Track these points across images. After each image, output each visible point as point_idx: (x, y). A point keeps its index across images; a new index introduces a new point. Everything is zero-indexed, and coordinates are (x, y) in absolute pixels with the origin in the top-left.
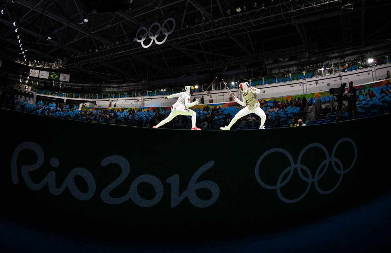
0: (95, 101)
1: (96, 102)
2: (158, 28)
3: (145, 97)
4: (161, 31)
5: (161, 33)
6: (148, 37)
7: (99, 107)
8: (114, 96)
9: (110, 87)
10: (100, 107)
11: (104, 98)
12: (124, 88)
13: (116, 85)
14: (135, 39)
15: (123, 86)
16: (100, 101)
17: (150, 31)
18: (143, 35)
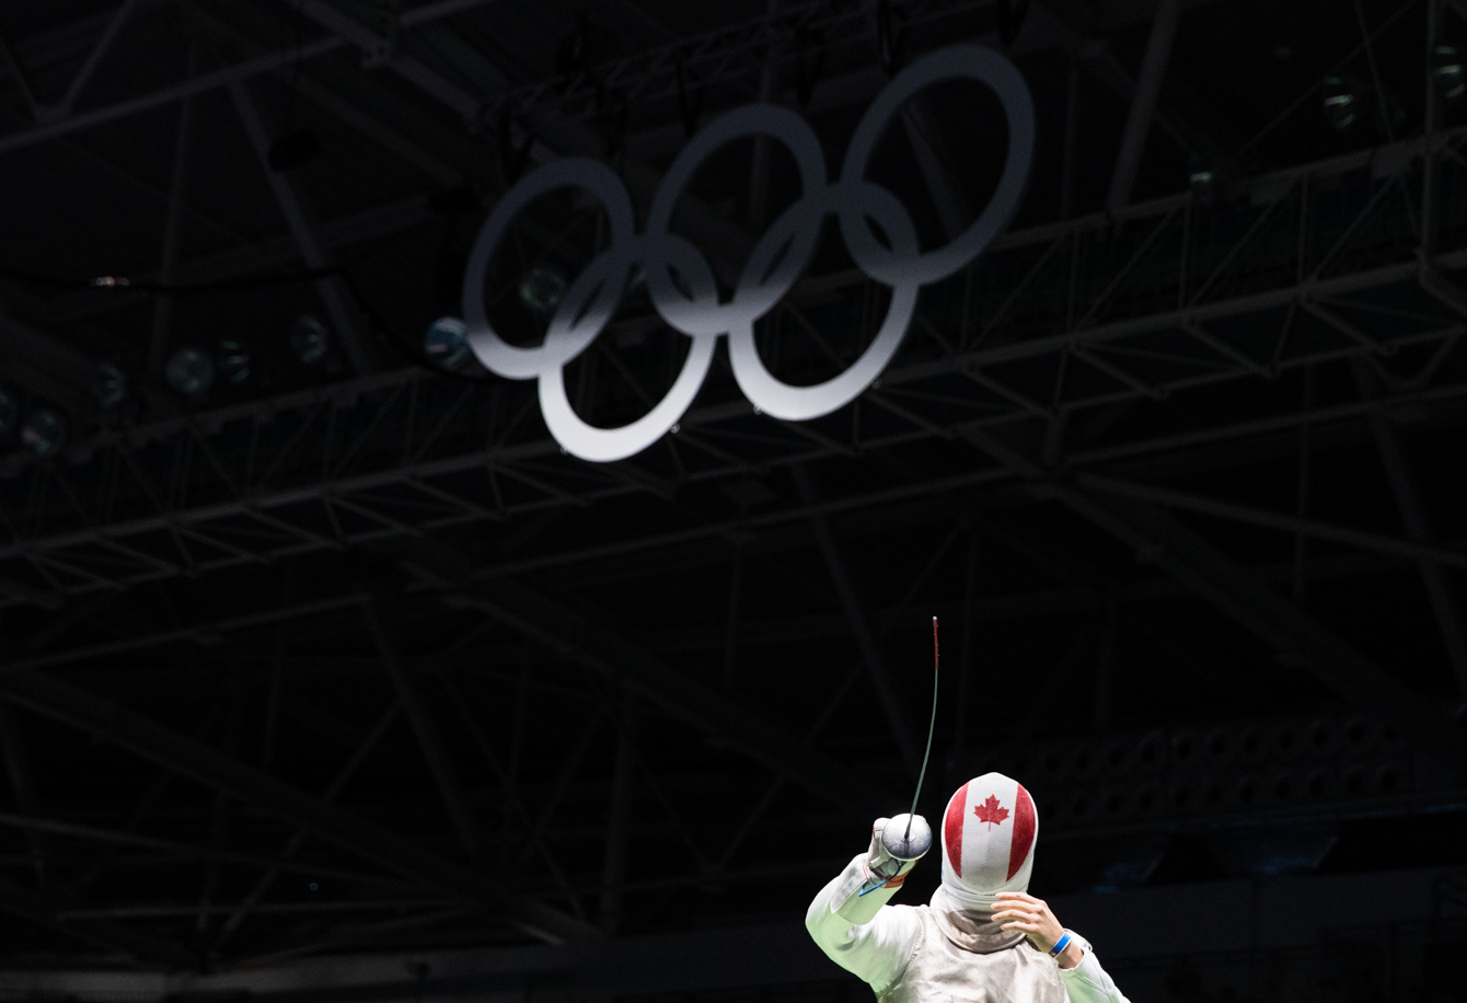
2: (786, 185)
4: (831, 225)
5: (831, 252)
6: (636, 308)
14: (449, 336)
17: (675, 226)
18: (572, 272)
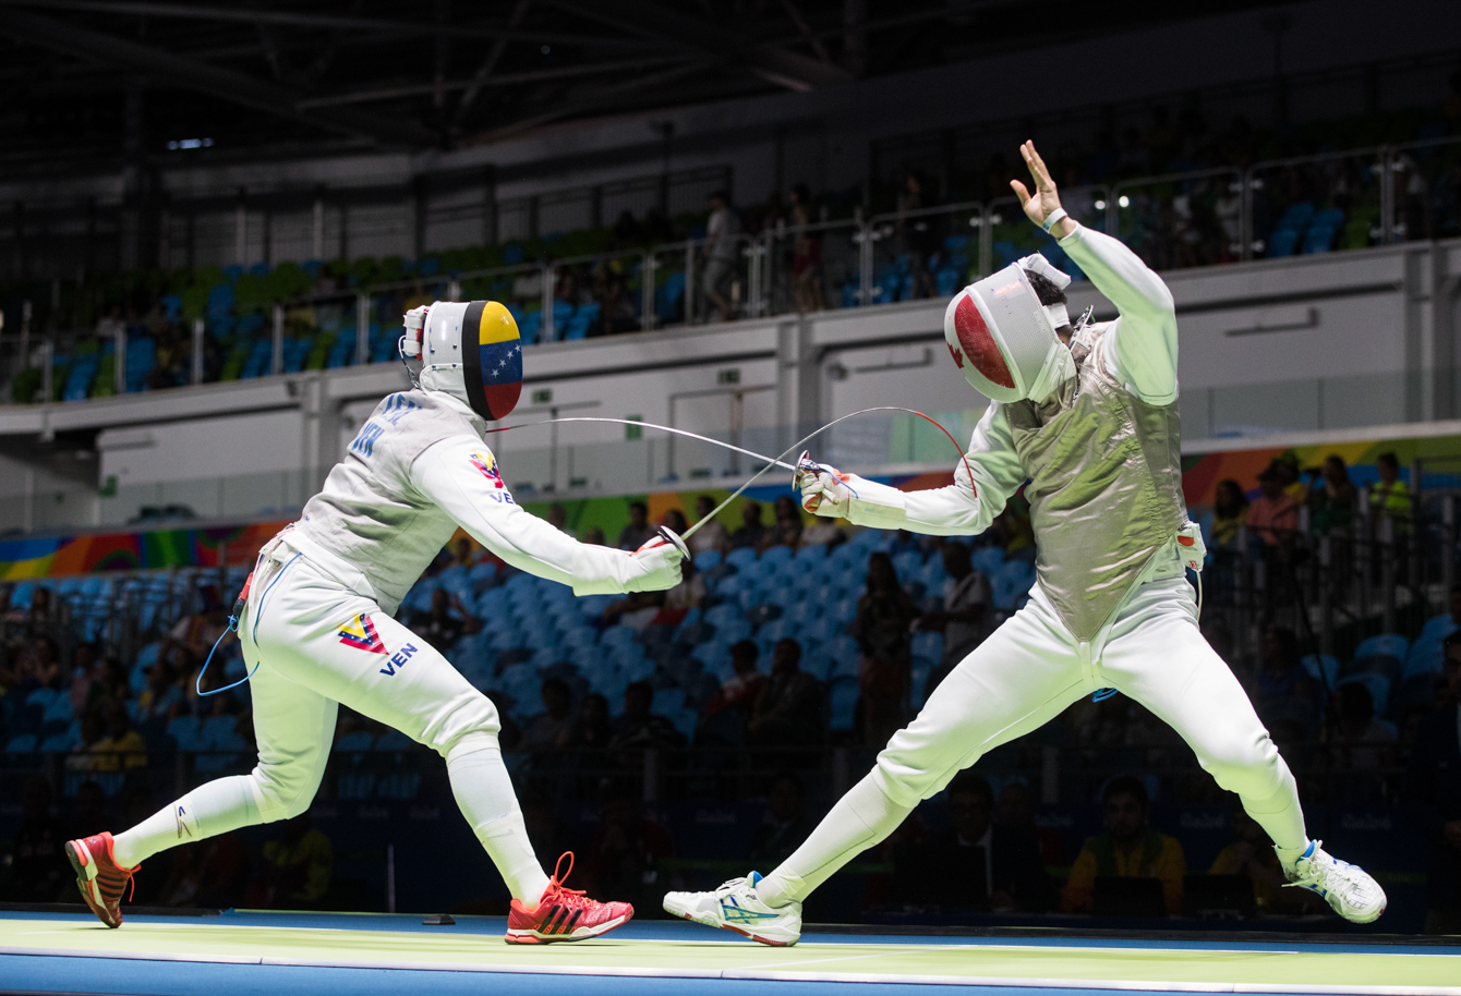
0: (85, 438)
1: (105, 440)
3: (829, 327)
7: (147, 513)
8: (363, 335)
9: (292, 201)
10: (172, 524)
11: (213, 376)
12: (505, 192)
13: (391, 167)
15: (489, 176)
16: (157, 432)
